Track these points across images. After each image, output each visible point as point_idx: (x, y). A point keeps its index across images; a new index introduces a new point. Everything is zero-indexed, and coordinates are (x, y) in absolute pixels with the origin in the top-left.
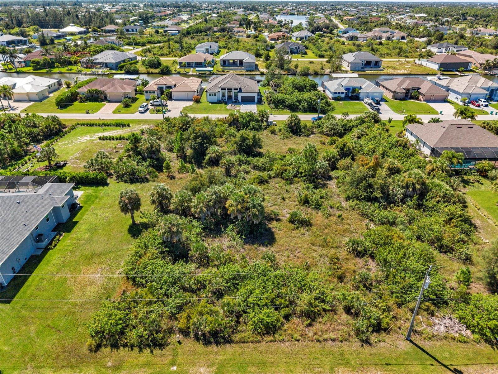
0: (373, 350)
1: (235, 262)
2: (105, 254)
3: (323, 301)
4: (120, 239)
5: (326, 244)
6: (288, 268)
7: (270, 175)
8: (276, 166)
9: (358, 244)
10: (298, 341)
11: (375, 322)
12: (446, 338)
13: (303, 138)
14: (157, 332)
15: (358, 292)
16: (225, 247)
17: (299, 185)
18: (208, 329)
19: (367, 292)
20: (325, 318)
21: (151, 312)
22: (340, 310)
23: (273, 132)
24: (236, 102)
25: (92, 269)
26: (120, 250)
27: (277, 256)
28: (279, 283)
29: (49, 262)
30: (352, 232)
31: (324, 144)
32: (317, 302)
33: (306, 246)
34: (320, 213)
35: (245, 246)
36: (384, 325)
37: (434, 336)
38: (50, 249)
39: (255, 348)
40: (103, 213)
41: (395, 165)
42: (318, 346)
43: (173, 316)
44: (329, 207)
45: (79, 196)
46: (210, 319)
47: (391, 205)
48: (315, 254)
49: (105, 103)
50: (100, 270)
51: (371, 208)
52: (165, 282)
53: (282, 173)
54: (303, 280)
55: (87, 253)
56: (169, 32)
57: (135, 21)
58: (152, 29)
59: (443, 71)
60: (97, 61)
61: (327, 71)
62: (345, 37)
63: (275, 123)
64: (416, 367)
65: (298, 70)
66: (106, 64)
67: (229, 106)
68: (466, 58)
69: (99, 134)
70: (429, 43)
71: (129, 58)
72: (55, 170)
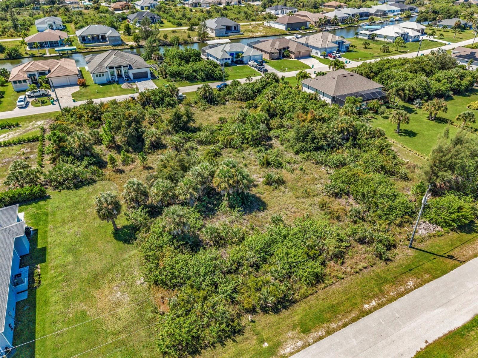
0: (395, 264)
2: (109, 271)
3: (342, 241)
4: (112, 250)
5: (307, 195)
7: (219, 147)
8: (221, 137)
9: (333, 187)
10: (343, 278)
11: (386, 243)
12: (430, 237)
13: (221, 106)
14: (233, 321)
17: (249, 150)
21: (214, 305)
33: (293, 202)
34: (285, 171)
35: (245, 217)
37: (423, 239)
38: (35, 288)
40: (69, 229)
44: (287, 164)
47: (334, 150)
48: (305, 206)
50: (116, 288)
55: (86, 276)
59: (290, 31)
61: (195, 39)
62: (189, 4)
63: (184, 96)
64: (428, 264)
65: (168, 41)
67: (124, 86)
68: (302, 18)
70: (265, 6)
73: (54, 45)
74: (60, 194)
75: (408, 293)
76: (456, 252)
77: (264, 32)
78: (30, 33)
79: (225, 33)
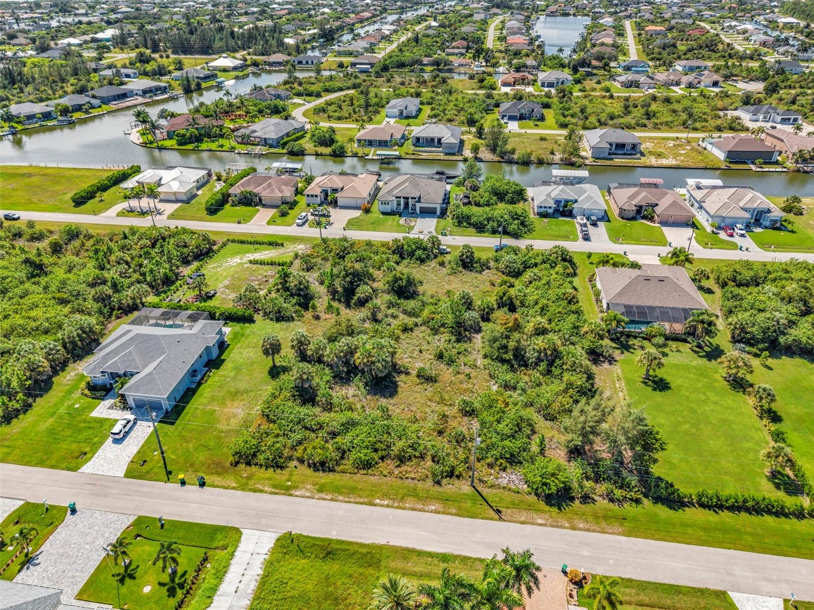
0: (440, 489)
1: (354, 410)
2: (247, 393)
4: (260, 380)
5: (442, 401)
7: (417, 323)
9: (468, 404)
10: (385, 476)
12: (504, 488)
13: (474, 275)
14: (280, 457)
15: (448, 446)
16: (349, 395)
17: (443, 336)
18: (317, 459)
19: (458, 447)
20: (413, 463)
21: (277, 442)
22: (429, 458)
23: (442, 264)
24: (413, 213)
25: (236, 404)
26: (260, 390)
27: (392, 408)
29: (201, 395)
30: (472, 392)
31: (493, 285)
32: (409, 449)
34: (451, 370)
35: (368, 397)
36: (457, 473)
37: (494, 486)
39: (350, 478)
40: (248, 353)
41: (541, 326)
42: (400, 481)
43: (293, 448)
45: (227, 332)
46: (320, 452)
47: (523, 368)
48: (427, 410)
49: (259, 208)
50: (242, 406)
52: (292, 421)
53: (430, 321)
55: (232, 390)
56: (357, 66)
57: (314, 38)
58: (335, 56)
59: (731, 162)
60: (255, 135)
61: (558, 157)
62: (620, 83)
63: (449, 250)
64: (468, 504)
65: (516, 156)
66: (265, 139)
67: (402, 221)
68: (775, 142)
69: (250, 255)
70: (747, 101)
71: (294, 130)
72: (205, 301)
73: (383, 144)
74: (264, 322)
75: (420, 511)
76: (509, 511)
77: (682, 158)
78: (377, 118)
79: (609, 154)
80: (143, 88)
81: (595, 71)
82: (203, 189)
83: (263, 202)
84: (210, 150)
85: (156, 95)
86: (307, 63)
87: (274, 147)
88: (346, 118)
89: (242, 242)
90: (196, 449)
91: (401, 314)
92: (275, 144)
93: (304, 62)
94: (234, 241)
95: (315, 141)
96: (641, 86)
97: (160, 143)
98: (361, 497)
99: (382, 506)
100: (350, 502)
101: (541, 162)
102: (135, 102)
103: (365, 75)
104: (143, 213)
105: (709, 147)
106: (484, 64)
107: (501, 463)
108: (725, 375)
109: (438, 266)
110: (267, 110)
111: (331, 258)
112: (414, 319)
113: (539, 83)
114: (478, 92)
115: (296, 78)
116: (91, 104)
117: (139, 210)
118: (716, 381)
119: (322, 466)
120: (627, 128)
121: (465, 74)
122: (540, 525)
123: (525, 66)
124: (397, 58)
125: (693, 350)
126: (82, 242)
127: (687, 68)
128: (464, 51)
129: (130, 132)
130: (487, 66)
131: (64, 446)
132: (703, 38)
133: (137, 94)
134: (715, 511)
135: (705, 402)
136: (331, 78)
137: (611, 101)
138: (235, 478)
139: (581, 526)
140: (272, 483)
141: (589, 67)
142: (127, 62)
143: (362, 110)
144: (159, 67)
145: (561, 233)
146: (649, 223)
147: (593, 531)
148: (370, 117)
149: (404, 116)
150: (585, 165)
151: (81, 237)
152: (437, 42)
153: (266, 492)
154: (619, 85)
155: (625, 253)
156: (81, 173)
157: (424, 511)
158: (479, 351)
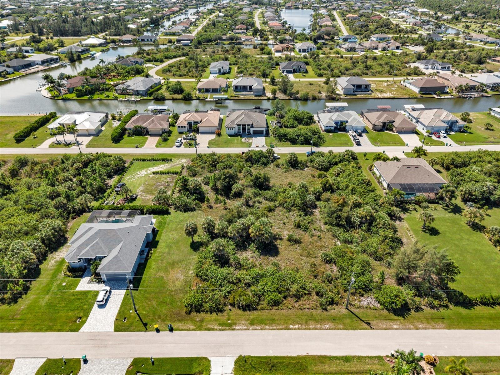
0: (328, 313)
1: (256, 266)
2: (180, 262)
3: (305, 289)
4: (187, 252)
5: (309, 255)
6: (286, 270)
7: (276, 205)
8: (280, 198)
9: (327, 256)
10: (291, 309)
11: (330, 300)
12: (366, 307)
13: (299, 171)
14: (219, 305)
15: (323, 284)
16: (249, 257)
17: (295, 212)
18: (244, 303)
19: (330, 284)
20: (305, 298)
21: (215, 294)
22: (314, 294)
23: (278, 166)
24: (249, 134)
25: (175, 271)
26: (188, 260)
27: (279, 263)
28: (281, 280)
29: (150, 267)
30: (326, 247)
31: (314, 177)
32: (301, 289)
33: (297, 257)
34: (307, 234)
35: (261, 257)
36: (335, 301)
37: (360, 307)
38: (148, 259)
39: (269, 313)
40: (172, 235)
41: (357, 201)
42: (301, 311)
43: (225, 297)
44: (313, 230)
45: (154, 222)
46: (245, 298)
47: (352, 229)
48: (302, 262)
49: (147, 136)
50: (180, 272)
51: (340, 231)
52: (219, 279)
53: (284, 204)
54: (294, 278)
55: (170, 261)
56: (181, 42)
57: (147, 24)
58: (164, 36)
59: (423, 94)
60: (130, 88)
61: (324, 95)
62: (344, 49)
63: (279, 156)
64: (348, 321)
65: (299, 96)
66: (137, 91)
67: (243, 140)
68: (444, 81)
69: (151, 168)
70: (419, 57)
71: (155, 84)
72: (131, 202)
73: (215, 91)
74: (176, 213)
75: (320, 329)
76: (375, 322)
77: (395, 93)
78: (205, 74)
79: (354, 92)
80: (42, 60)
81: (327, 42)
82: (105, 126)
83: (150, 133)
84: (101, 100)
85: (51, 64)
86: (148, 40)
87: (144, 96)
88: (185, 75)
89: (144, 160)
90: (158, 305)
91: (263, 200)
92: (144, 93)
93: (146, 40)
94: (138, 160)
95: (170, 91)
96: (356, 50)
97: (64, 96)
98: (280, 325)
99: (295, 329)
100: (274, 329)
101: (314, 99)
102: (37, 69)
103: (188, 47)
104: (68, 145)
105: (408, 85)
106: (259, 39)
107: (360, 292)
108: (466, 222)
109: (275, 167)
110: (132, 72)
111: (206, 167)
112: (273, 203)
113: (297, 50)
114: (263, 56)
115: (144, 50)
116: (7, 71)
117: (64, 142)
118: (462, 226)
119: (248, 307)
120: (357, 76)
121: (250, 45)
122: (396, 329)
123: (285, 40)
124: (206, 36)
125: (443, 209)
126: (32, 168)
127: (379, 39)
128: (245, 31)
129: (40, 89)
130: (261, 40)
131: (62, 314)
132: (381, 21)
133: (37, 64)
134: (491, 307)
135: (462, 239)
136: (167, 50)
137: (342, 60)
138: (192, 322)
139: (420, 326)
140: (218, 322)
141: (323, 40)
142: (25, 42)
143: (194, 70)
144: (49, 45)
145: (342, 142)
146: (391, 133)
147: (429, 329)
148: (200, 74)
149: (221, 73)
150: (341, 99)
151: (30, 164)
152: (227, 26)
153: (216, 330)
154: (343, 50)
155: (384, 152)
156: (14, 119)
157: (323, 329)
158: (320, 220)
